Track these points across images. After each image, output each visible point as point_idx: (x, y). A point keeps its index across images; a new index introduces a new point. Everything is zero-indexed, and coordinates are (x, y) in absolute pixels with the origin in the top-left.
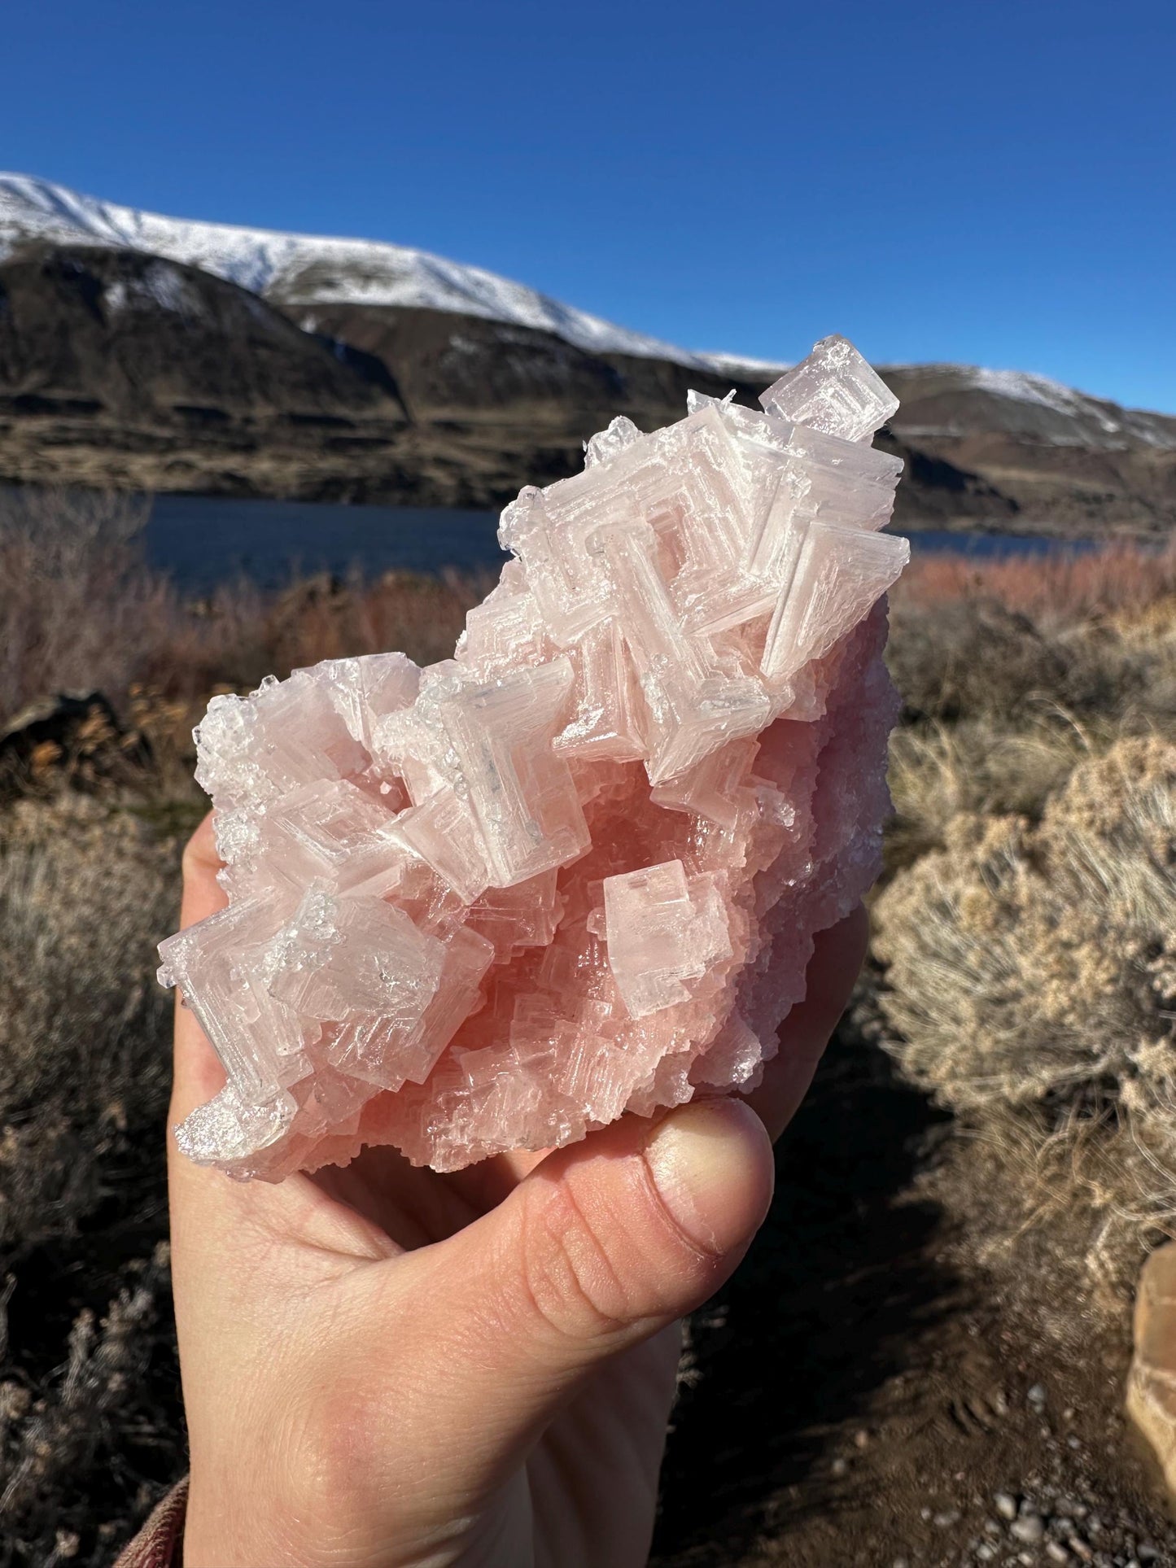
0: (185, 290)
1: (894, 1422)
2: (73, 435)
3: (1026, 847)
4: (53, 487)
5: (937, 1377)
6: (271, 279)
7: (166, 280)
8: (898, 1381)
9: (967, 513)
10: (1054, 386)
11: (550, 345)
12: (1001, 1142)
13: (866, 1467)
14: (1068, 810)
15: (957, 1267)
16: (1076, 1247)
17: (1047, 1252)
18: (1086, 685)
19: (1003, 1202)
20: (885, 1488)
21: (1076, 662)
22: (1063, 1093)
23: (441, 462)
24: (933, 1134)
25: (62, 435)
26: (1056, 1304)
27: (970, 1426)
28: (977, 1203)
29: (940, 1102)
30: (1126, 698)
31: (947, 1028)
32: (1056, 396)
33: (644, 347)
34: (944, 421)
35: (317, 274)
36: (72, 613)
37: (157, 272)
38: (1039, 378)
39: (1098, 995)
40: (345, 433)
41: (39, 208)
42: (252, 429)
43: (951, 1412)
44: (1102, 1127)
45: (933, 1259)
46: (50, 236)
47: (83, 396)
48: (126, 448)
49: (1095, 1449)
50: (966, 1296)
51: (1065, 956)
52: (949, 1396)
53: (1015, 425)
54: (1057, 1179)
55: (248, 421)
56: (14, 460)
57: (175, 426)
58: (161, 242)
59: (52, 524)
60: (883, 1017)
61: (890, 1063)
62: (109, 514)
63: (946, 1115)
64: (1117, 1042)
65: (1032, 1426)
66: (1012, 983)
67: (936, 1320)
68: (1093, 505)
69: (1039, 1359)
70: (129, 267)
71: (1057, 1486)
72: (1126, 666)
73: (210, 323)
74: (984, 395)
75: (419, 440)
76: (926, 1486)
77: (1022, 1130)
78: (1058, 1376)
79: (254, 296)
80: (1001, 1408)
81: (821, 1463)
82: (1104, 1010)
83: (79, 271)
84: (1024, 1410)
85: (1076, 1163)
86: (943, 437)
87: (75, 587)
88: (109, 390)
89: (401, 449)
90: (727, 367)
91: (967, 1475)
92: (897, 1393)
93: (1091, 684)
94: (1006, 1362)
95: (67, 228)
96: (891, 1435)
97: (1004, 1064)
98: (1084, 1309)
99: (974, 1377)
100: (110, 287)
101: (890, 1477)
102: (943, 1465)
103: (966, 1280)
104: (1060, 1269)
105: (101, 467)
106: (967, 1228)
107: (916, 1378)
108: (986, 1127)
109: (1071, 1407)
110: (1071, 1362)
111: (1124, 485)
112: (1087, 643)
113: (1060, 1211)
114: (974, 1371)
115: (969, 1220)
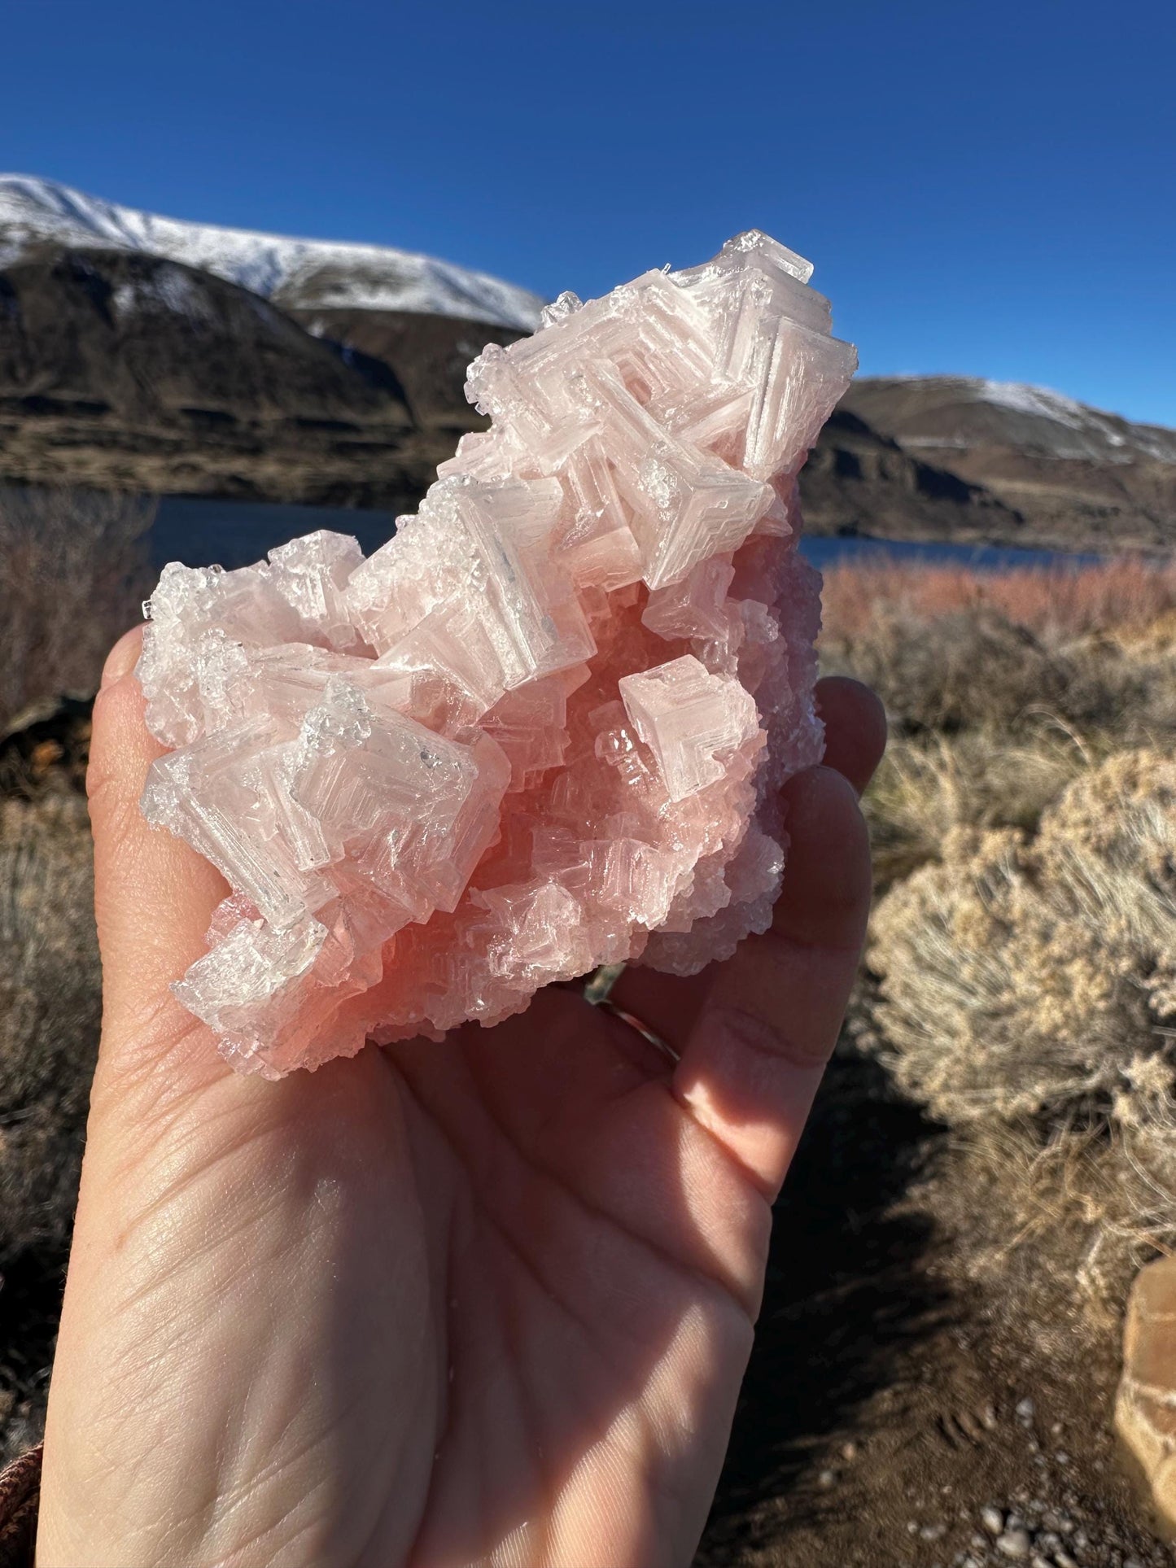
0: (193, 294)
1: (882, 1435)
2: (79, 437)
3: (1021, 862)
4: (58, 488)
5: (926, 1390)
6: (280, 283)
7: (175, 284)
8: (887, 1394)
9: (973, 525)
10: (1060, 398)
12: (994, 1156)
14: (1063, 825)
15: (947, 1281)
16: (1068, 1262)
17: (1040, 1267)
18: (1087, 698)
19: (996, 1215)
20: (872, 1501)
21: (1077, 675)
22: (1056, 1107)
24: (926, 1146)
25: (70, 436)
26: (1046, 1318)
27: (957, 1439)
28: (970, 1217)
29: (934, 1114)
30: (1127, 713)
31: (942, 1040)
32: (1062, 409)
34: (950, 433)
35: (326, 278)
36: (77, 614)
37: (167, 275)
38: (1045, 391)
39: (1092, 1012)
40: (351, 438)
41: (50, 211)
42: (258, 433)
43: (939, 1425)
44: (1094, 1143)
45: (924, 1272)
46: (60, 238)
47: (90, 397)
48: (133, 449)
49: (1083, 1464)
50: (956, 1309)
51: (1058, 972)
52: (938, 1409)
53: (1021, 437)
54: (1050, 1192)
55: (255, 424)
56: (21, 460)
57: (181, 428)
58: (170, 245)
59: (58, 525)
60: (877, 1028)
61: (884, 1075)
62: (115, 516)
63: (940, 1128)
64: (1110, 1056)
65: (1021, 1440)
66: (1005, 997)
67: (925, 1333)
68: (1098, 518)
69: (1029, 1374)
70: (138, 270)
71: (1044, 1501)
72: (1128, 680)
73: (218, 326)
74: (991, 407)
75: (426, 445)
76: (912, 1499)
77: (1015, 1143)
78: (1047, 1390)
79: (263, 300)
80: (990, 1422)
81: (809, 1474)
82: (1098, 1026)
83: (88, 273)
84: (1013, 1424)
85: (1069, 1176)
86: (949, 448)
87: (80, 589)
88: (117, 391)
89: (407, 454)
91: (955, 1488)
92: (886, 1406)
93: (1092, 698)
94: (996, 1375)
95: (77, 230)
96: (879, 1447)
97: (998, 1078)
98: (1074, 1324)
99: (963, 1390)
100: (119, 289)
101: (878, 1489)
102: (930, 1479)
103: (956, 1293)
104: (1051, 1284)
105: (107, 468)
106: (959, 1241)
107: (905, 1391)
108: (979, 1140)
109: (1060, 1422)
110: (1060, 1376)
111: (1128, 498)
112: (1089, 655)
113: (1052, 1226)
114: (964, 1385)
115: (961, 1234)
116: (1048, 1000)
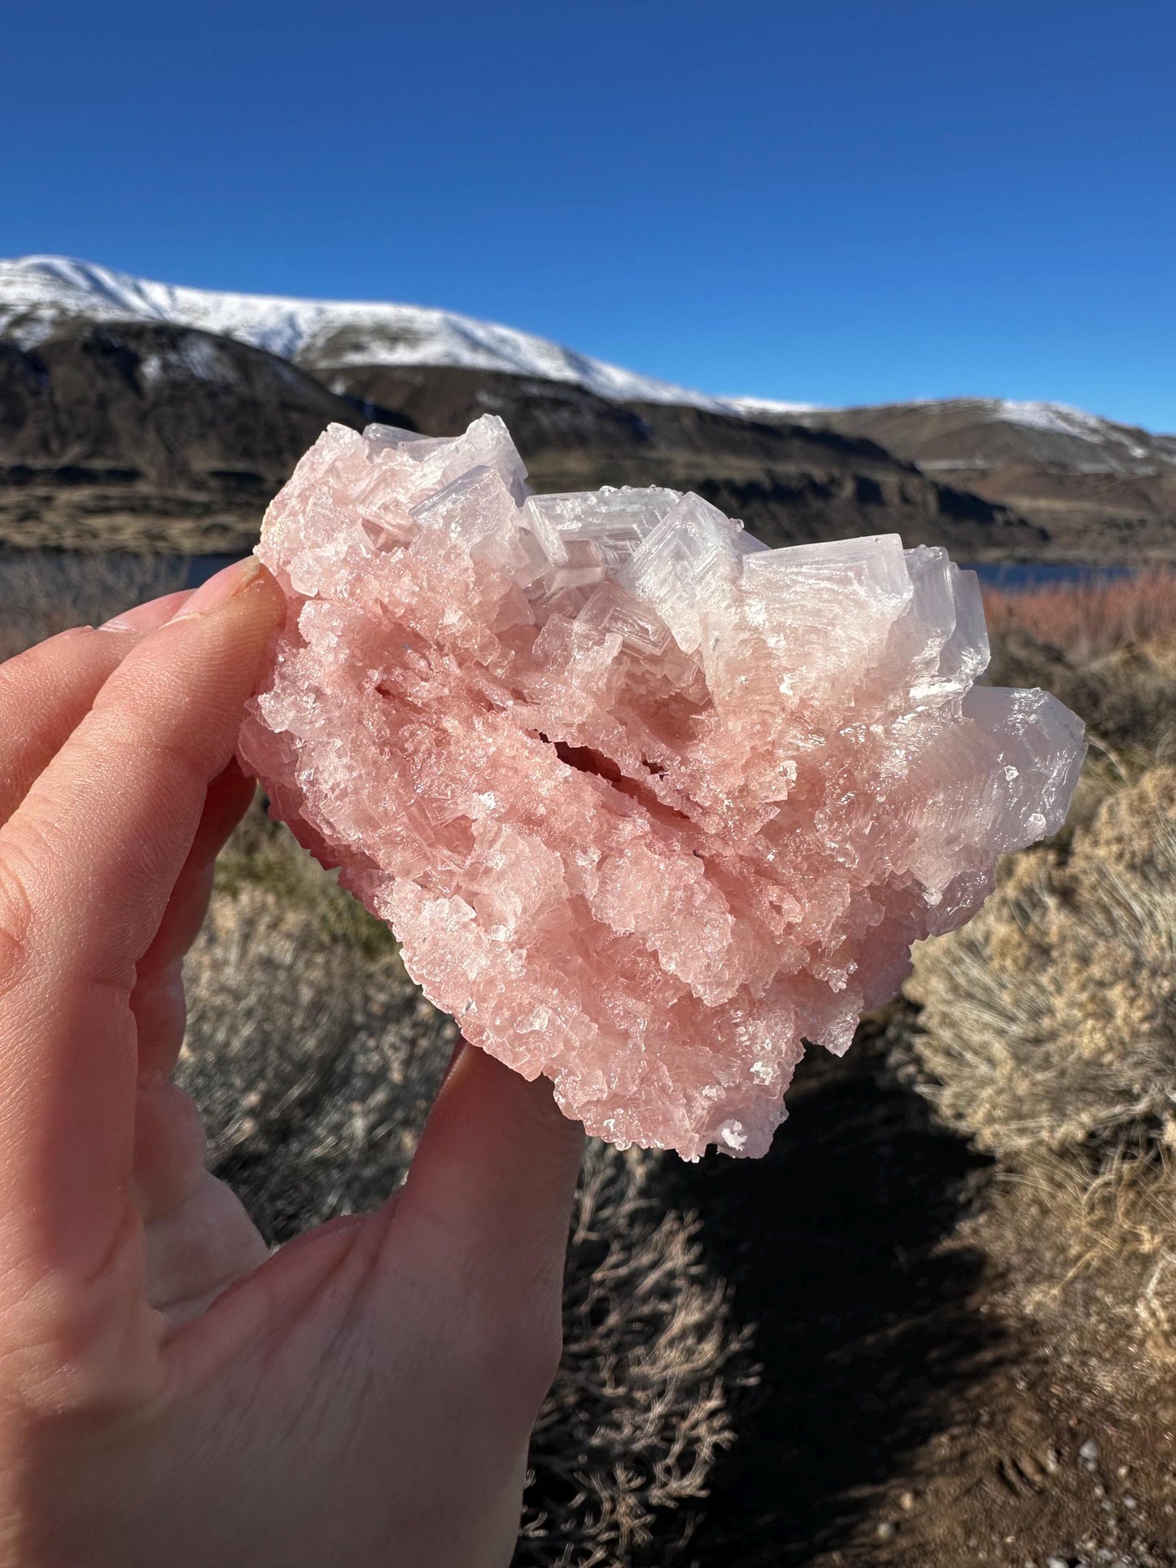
0: (218, 360)
1: (940, 1482)
2: (113, 503)
3: (1056, 883)
4: (92, 554)
5: (984, 1433)
6: (301, 344)
7: (200, 352)
8: (944, 1439)
9: (997, 544)
10: (1078, 414)
11: (575, 397)
12: (1044, 1185)
13: (912, 1531)
14: (1096, 844)
15: (1003, 1317)
16: (1128, 1294)
17: (1097, 1300)
18: (1120, 712)
19: (1050, 1248)
20: (932, 1553)
21: (1109, 691)
22: (1106, 1134)
24: (974, 1179)
25: (102, 504)
26: (1107, 1355)
27: (1019, 1486)
28: (1021, 1249)
29: (980, 1146)
30: (1162, 726)
31: (983, 1069)
32: (1083, 425)
33: (668, 394)
34: (969, 454)
35: (346, 338)
37: (191, 344)
38: (1064, 408)
39: (1135, 1034)
41: (77, 287)
43: (1000, 1470)
44: (1148, 1170)
45: (977, 1311)
46: (89, 314)
47: (122, 465)
48: (164, 513)
49: (1151, 1508)
50: (1013, 1348)
51: (1100, 995)
52: (998, 1454)
53: (1042, 454)
54: (1101, 1224)
56: (57, 529)
57: (210, 490)
58: (195, 315)
60: (918, 1061)
61: (926, 1108)
62: (148, 578)
63: (986, 1160)
64: (1159, 1081)
65: (1085, 1485)
66: (1046, 1022)
67: (981, 1374)
68: (1126, 531)
69: (1091, 1414)
70: (164, 340)
71: (1112, 1549)
72: (1161, 693)
73: (243, 390)
74: (1008, 426)
76: (974, 1551)
77: (1067, 1174)
78: (1111, 1431)
79: (284, 362)
80: (1052, 1467)
81: (865, 1526)
82: (1143, 1047)
83: (116, 346)
84: (1076, 1468)
85: (1121, 1206)
86: (970, 469)
88: (147, 459)
90: (750, 412)
91: (1017, 1539)
92: (944, 1452)
93: (1126, 713)
94: (1056, 1417)
95: (105, 305)
96: (937, 1496)
97: (1045, 1106)
98: (1136, 1360)
99: (1023, 1433)
100: (147, 359)
101: (938, 1540)
102: (992, 1527)
103: (1012, 1330)
104: (1112, 1319)
105: (140, 533)
106: (1012, 1276)
107: (963, 1435)
108: (1029, 1171)
109: (1126, 1464)
110: (1124, 1416)
111: (1154, 509)
112: (1121, 669)
113: (1108, 1258)
114: (1023, 1427)
115: (1014, 1268)
116: (1090, 1024)
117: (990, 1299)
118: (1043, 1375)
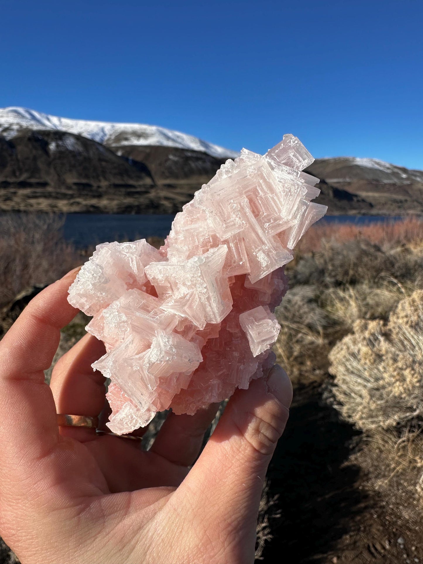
1: (347, 553)
2: (38, 194)
3: (383, 332)
4: (31, 212)
5: (362, 534)
6: (106, 138)
7: (70, 141)
8: (348, 537)
9: (354, 208)
10: (383, 163)
11: (204, 156)
12: (380, 442)
14: (398, 318)
15: (367, 491)
16: (412, 482)
17: (401, 484)
18: (402, 269)
19: (383, 465)
21: (397, 261)
22: (403, 423)
23: (166, 198)
24: (355, 439)
25: (34, 195)
26: (406, 505)
27: (376, 554)
28: (373, 465)
29: (358, 428)
30: (416, 274)
31: (358, 400)
32: (384, 166)
34: (344, 177)
35: (122, 136)
36: (39, 256)
37: (67, 138)
38: (377, 160)
39: (414, 387)
40: (133, 190)
41: (26, 118)
42: (100, 190)
44: (418, 435)
45: (358, 488)
46: (30, 127)
47: (42, 181)
48: (57, 198)
50: (371, 502)
51: (401, 373)
52: (367, 542)
53: (370, 177)
54: (403, 456)
55: (99, 187)
56: (18, 204)
57: (73, 190)
58: (69, 128)
59: (31, 225)
60: (334, 396)
61: (338, 413)
62: (51, 221)
63: (359, 432)
64: (422, 404)
65: (400, 554)
66: (381, 382)
67: (360, 512)
68: (400, 204)
69: (401, 527)
70: (57, 137)
72: (416, 262)
73: (85, 154)
74: (358, 167)
75: (159, 191)
77: (389, 437)
78: (408, 533)
79: (100, 144)
80: (388, 547)
82: (417, 392)
83: (40, 139)
84: (397, 548)
85: (410, 450)
86: (344, 182)
87: (39, 248)
88: (51, 178)
89: (152, 194)
92: (348, 541)
93: (404, 269)
94: (388, 528)
95: (36, 124)
96: (346, 558)
97: (381, 413)
98: (417, 507)
99: (376, 534)
100: (51, 144)
103: (371, 496)
104: (407, 491)
105: (48, 205)
106: (370, 476)
107: (354, 535)
108: (375, 436)
109: (414, 546)
110: (413, 528)
111: (410, 196)
112: (401, 254)
113: (405, 469)
114: (377, 532)
115: (371, 473)
116: (398, 383)
117: (362, 484)
118: (383, 512)
